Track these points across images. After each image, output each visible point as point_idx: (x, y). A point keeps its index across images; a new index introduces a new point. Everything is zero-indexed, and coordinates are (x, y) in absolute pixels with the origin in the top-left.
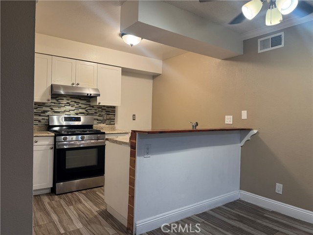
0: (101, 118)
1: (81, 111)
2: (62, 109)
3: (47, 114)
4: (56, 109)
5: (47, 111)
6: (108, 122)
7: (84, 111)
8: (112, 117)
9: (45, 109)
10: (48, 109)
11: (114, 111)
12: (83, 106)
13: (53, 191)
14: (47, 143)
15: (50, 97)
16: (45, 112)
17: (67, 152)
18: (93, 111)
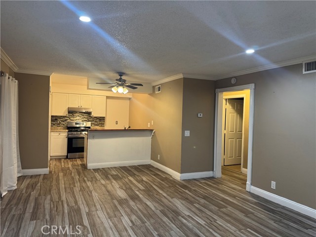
0: (96, 123)
1: (85, 119)
2: (75, 119)
3: (67, 121)
4: (72, 119)
5: (67, 120)
6: (100, 125)
7: (86, 119)
8: (103, 122)
9: (66, 118)
10: (68, 119)
11: (104, 119)
12: (86, 117)
13: (67, 157)
14: (65, 135)
15: (67, 113)
16: (66, 120)
17: (74, 140)
18: (92, 119)
